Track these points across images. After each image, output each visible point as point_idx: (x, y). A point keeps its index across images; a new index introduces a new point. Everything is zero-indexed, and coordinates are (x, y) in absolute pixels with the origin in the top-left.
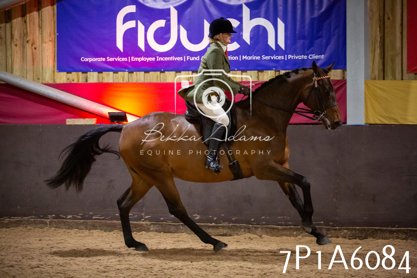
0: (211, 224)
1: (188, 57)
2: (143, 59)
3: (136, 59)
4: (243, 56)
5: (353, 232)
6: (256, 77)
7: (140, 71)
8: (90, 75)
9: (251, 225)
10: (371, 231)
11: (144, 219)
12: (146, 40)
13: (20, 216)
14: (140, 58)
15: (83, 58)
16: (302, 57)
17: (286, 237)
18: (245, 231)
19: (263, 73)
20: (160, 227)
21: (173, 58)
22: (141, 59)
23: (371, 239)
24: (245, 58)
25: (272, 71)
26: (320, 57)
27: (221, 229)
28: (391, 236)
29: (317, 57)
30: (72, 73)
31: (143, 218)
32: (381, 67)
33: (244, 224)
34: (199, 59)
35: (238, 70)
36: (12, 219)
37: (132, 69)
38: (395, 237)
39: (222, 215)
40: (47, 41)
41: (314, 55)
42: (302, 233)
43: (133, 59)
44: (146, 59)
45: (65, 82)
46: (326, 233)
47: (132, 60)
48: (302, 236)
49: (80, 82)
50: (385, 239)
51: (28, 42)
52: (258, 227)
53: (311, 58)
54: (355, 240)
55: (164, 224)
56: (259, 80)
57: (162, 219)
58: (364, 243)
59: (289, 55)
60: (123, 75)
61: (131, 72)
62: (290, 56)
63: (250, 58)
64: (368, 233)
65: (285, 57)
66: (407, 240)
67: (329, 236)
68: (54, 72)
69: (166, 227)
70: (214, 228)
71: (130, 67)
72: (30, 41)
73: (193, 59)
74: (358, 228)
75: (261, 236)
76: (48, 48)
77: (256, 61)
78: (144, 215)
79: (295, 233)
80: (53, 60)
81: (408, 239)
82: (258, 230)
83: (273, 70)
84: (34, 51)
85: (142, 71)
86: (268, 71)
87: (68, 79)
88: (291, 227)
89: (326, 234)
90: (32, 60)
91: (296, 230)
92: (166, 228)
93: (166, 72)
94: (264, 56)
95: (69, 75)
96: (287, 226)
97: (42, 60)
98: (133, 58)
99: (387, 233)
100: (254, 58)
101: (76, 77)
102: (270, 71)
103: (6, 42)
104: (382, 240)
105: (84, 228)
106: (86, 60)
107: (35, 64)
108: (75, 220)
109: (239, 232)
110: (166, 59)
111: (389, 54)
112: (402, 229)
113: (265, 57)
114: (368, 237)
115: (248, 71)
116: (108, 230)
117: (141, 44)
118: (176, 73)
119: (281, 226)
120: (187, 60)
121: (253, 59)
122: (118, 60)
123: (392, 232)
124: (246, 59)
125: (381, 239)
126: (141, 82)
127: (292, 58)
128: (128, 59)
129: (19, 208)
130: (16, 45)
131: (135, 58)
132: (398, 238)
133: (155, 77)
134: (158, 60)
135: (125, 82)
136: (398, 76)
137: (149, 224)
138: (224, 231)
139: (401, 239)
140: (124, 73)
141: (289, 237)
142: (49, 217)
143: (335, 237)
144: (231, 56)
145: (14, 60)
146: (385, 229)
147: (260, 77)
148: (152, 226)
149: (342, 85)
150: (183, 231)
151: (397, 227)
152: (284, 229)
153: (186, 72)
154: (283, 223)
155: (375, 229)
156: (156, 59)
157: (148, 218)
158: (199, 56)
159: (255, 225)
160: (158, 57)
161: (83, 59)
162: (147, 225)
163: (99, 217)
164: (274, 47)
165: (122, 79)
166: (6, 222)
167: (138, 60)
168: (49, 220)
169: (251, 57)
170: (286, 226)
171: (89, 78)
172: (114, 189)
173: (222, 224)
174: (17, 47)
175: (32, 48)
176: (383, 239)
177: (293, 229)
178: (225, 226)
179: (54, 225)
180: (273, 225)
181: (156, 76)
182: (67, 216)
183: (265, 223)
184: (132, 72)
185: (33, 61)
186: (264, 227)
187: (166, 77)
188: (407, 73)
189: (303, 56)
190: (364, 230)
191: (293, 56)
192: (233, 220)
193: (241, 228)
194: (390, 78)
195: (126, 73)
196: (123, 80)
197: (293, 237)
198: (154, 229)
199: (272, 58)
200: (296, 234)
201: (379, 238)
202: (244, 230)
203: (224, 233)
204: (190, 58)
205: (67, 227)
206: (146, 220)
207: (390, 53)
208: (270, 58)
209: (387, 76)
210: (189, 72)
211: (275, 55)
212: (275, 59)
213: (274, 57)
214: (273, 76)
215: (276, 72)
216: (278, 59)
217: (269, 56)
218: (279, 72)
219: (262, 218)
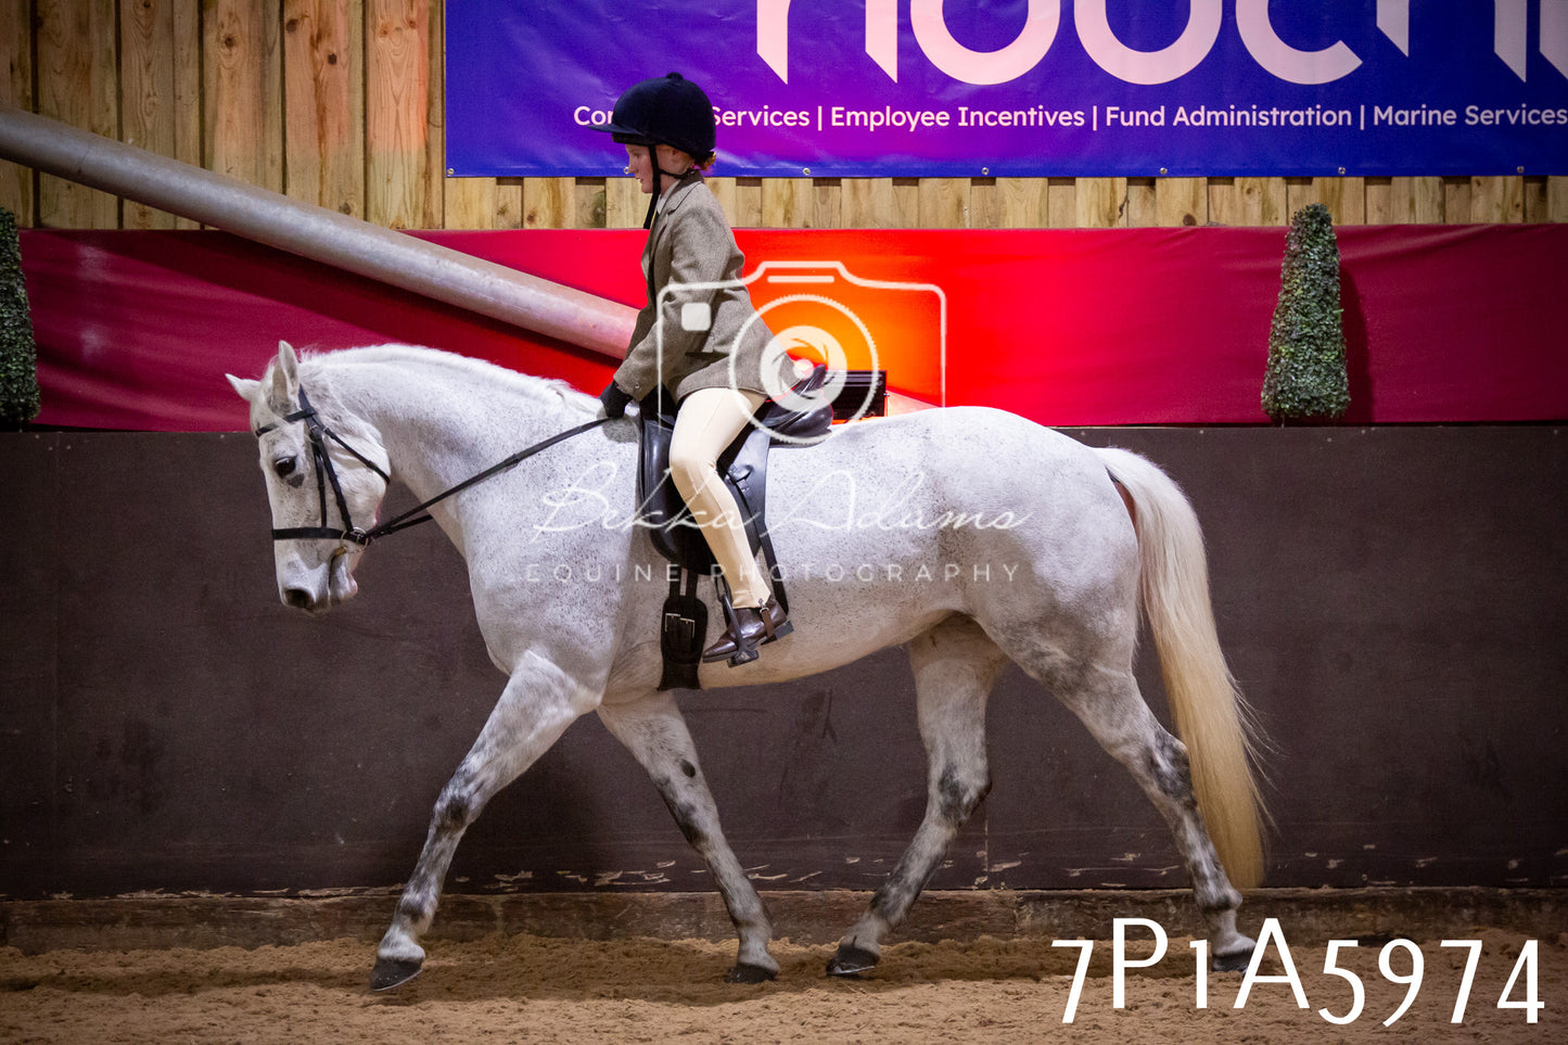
0: (1313, 892)
1: (1113, 112)
2: (889, 118)
3: (853, 117)
4: (1377, 110)
6: (1436, 205)
7: (871, 174)
8: (620, 191)
9: (1504, 891)
11: (986, 879)
12: (905, 26)
13: (348, 886)
14: (873, 114)
15: (588, 109)
18: (1475, 920)
19: (1464, 187)
20: (1067, 914)
21: (1036, 117)
22: (877, 119)
24: (1383, 117)
25: (1511, 179)
27: (1362, 911)
30: (527, 181)
31: (983, 874)
33: (1475, 887)
34: (1162, 123)
35: (1347, 175)
36: (309, 901)
37: (837, 166)
39: (1366, 847)
40: (397, 23)
43: (841, 116)
44: (906, 116)
45: (488, 227)
47: (834, 123)
49: (570, 223)
51: (293, 24)
52: (1539, 900)
55: (1092, 895)
56: (1444, 220)
57: (1076, 873)
60: (786, 194)
61: (825, 180)
63: (1408, 118)
68: (427, 175)
69: (1099, 911)
70: (1332, 910)
71: (821, 154)
72: (306, 20)
73: (1133, 119)
76: (397, 59)
77: (1437, 130)
78: (986, 859)
80: (425, 120)
82: (1540, 911)
83: (1514, 173)
84: (326, 72)
85: (882, 174)
86: (1490, 178)
87: (502, 212)
90: (314, 115)
92: (1096, 916)
93: (1000, 181)
94: (1476, 109)
95: (511, 192)
97: (365, 117)
98: (837, 112)
100: (1429, 116)
101: (544, 203)
102: (1499, 180)
103: (171, 26)
105: (682, 930)
106: (599, 118)
107: (332, 137)
108: (639, 894)
109: (1451, 922)
110: (1005, 118)
113: (1478, 113)
115: (1395, 179)
116: (809, 936)
117: (882, 49)
118: (1050, 184)
120: (1109, 124)
121: (1424, 123)
122: (766, 124)
124: (1390, 123)
126: (877, 227)
128: (813, 118)
129: (342, 842)
130: (229, 42)
131: (849, 114)
133: (948, 204)
134: (963, 123)
135: (797, 225)
137: (1015, 899)
138: (1380, 920)
140: (790, 183)
142: (502, 885)
144: (1318, 107)
145: (215, 117)
147: (1453, 207)
148: (1028, 909)
150: (1180, 927)
153: (1099, 180)
156: (956, 117)
157: (1005, 870)
158: (1163, 108)
159: (1524, 890)
160: (966, 109)
161: (584, 116)
162: (1002, 903)
163: (761, 872)
164: (1519, 67)
165: (780, 214)
166: (271, 914)
167: (866, 124)
168: (502, 898)
169: (1414, 113)
171: (613, 206)
172: (833, 735)
173: (1369, 888)
174: (234, 50)
175: (312, 55)
178: (1382, 897)
179: (527, 921)
181: (952, 200)
182: (593, 878)
184: (836, 181)
185: (321, 120)
187: (1003, 202)
192: (1422, 870)
193: (1458, 903)
195: (804, 187)
196: (787, 219)
198: (1038, 921)
199: (1513, 121)
202: (1472, 911)
203: (1379, 928)
204: (1123, 113)
205: (597, 927)
206: (995, 880)
208: (1504, 118)
210: (1113, 184)
211: (1524, 106)
212: (1524, 122)
213: (1520, 116)
214: (1513, 200)
215: (1528, 185)
216: (1538, 121)
217: (1500, 109)
218: (1543, 181)
219: (1558, 853)
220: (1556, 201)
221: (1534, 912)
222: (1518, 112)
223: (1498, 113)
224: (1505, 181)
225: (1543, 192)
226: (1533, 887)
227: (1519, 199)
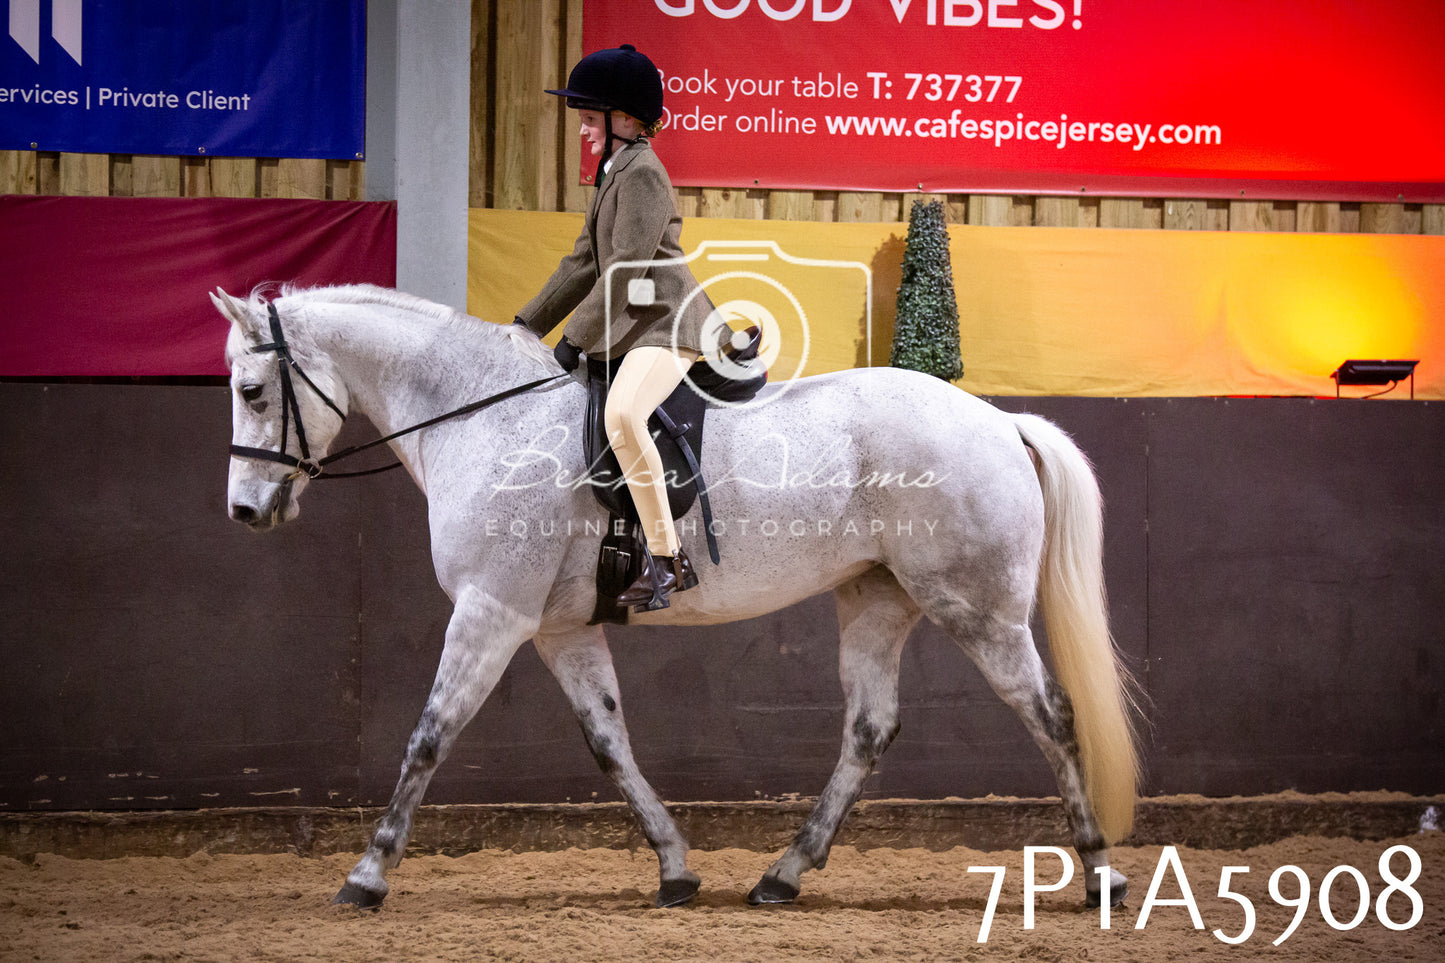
5: (425, 826)
10: (494, 820)
16: (158, 99)
17: (141, 858)
23: (496, 851)
25: (25, 154)
26: (235, 102)
28: (572, 835)
29: (220, 102)
32: (480, 156)
38: (588, 840)
41: (211, 92)
42: (209, 837)
46: (314, 833)
48: (211, 852)
50: (547, 848)
52: (18, 823)
53: (199, 106)
54: (429, 858)
58: (468, 867)
59: (102, 90)
62: (106, 94)
64: (483, 826)
65: (82, 97)
66: (633, 850)
67: (324, 844)
74: (445, 807)
75: (29, 859)
79: (180, 839)
81: (638, 846)
82: (18, 832)
83: (29, 148)
88: (166, 816)
89: (313, 840)
91: (186, 825)
96: (149, 810)
99: (557, 824)
102: (13, 154)
104: (536, 853)
111: (511, 104)
112: (617, 807)
114: (484, 845)
119: (120, 814)
123: (575, 820)
125: (532, 847)
127: (116, 104)
132: (597, 842)
136: (546, 193)
139: (612, 848)
141: (154, 859)
143: (347, 851)
146: (551, 809)
149: (342, 221)
151: (597, 800)
152: (134, 824)
154: (130, 798)
155: (511, 810)
159: (4, 813)
164: (33, 50)
170: (145, 813)
176: (540, 847)
177: (173, 823)
180: (88, 810)
183: (48, 801)
186: (46, 821)
188: (580, 184)
189: (161, 95)
190: (468, 815)
191: (116, 96)
194: (515, 201)
197: (172, 859)
199: (27, 100)
200: (184, 845)
201: (526, 848)
207: (518, 102)
208: (18, 96)
209: (505, 194)
211: (37, 86)
212: (37, 101)
213: (34, 94)
214: (27, 172)
215: (42, 160)
216: (51, 101)
217: (15, 89)
218: (56, 156)
219: (37, 779)
220: (67, 176)
221: (13, 834)
222: (32, 91)
223: (13, 92)
224: (19, 155)
225: (56, 166)
226: (12, 811)
227: (33, 172)
